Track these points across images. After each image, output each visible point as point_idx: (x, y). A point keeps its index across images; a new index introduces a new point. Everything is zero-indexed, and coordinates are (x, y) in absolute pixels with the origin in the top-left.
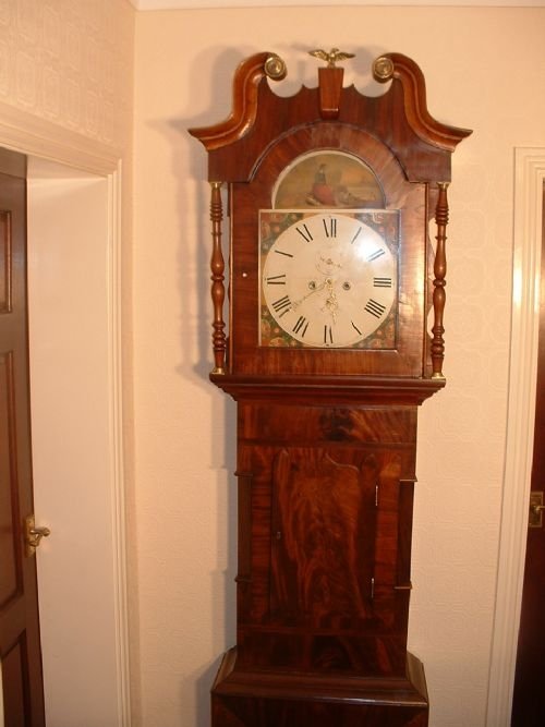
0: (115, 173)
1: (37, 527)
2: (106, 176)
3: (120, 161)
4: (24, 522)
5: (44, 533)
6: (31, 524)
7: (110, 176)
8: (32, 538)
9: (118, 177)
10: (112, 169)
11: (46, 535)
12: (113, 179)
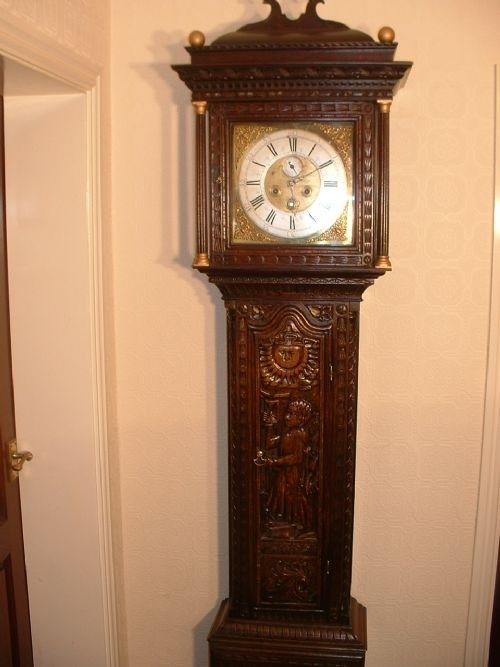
0: (94, 89)
1: (19, 451)
2: (84, 92)
3: (99, 78)
4: (7, 447)
5: (26, 457)
6: (13, 449)
7: (88, 92)
8: (14, 463)
9: (96, 92)
10: (92, 84)
11: (29, 459)
12: (91, 96)
